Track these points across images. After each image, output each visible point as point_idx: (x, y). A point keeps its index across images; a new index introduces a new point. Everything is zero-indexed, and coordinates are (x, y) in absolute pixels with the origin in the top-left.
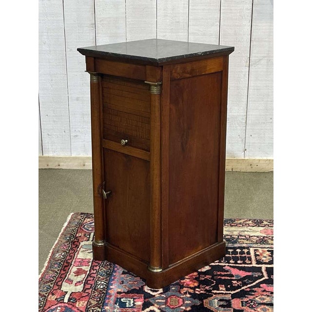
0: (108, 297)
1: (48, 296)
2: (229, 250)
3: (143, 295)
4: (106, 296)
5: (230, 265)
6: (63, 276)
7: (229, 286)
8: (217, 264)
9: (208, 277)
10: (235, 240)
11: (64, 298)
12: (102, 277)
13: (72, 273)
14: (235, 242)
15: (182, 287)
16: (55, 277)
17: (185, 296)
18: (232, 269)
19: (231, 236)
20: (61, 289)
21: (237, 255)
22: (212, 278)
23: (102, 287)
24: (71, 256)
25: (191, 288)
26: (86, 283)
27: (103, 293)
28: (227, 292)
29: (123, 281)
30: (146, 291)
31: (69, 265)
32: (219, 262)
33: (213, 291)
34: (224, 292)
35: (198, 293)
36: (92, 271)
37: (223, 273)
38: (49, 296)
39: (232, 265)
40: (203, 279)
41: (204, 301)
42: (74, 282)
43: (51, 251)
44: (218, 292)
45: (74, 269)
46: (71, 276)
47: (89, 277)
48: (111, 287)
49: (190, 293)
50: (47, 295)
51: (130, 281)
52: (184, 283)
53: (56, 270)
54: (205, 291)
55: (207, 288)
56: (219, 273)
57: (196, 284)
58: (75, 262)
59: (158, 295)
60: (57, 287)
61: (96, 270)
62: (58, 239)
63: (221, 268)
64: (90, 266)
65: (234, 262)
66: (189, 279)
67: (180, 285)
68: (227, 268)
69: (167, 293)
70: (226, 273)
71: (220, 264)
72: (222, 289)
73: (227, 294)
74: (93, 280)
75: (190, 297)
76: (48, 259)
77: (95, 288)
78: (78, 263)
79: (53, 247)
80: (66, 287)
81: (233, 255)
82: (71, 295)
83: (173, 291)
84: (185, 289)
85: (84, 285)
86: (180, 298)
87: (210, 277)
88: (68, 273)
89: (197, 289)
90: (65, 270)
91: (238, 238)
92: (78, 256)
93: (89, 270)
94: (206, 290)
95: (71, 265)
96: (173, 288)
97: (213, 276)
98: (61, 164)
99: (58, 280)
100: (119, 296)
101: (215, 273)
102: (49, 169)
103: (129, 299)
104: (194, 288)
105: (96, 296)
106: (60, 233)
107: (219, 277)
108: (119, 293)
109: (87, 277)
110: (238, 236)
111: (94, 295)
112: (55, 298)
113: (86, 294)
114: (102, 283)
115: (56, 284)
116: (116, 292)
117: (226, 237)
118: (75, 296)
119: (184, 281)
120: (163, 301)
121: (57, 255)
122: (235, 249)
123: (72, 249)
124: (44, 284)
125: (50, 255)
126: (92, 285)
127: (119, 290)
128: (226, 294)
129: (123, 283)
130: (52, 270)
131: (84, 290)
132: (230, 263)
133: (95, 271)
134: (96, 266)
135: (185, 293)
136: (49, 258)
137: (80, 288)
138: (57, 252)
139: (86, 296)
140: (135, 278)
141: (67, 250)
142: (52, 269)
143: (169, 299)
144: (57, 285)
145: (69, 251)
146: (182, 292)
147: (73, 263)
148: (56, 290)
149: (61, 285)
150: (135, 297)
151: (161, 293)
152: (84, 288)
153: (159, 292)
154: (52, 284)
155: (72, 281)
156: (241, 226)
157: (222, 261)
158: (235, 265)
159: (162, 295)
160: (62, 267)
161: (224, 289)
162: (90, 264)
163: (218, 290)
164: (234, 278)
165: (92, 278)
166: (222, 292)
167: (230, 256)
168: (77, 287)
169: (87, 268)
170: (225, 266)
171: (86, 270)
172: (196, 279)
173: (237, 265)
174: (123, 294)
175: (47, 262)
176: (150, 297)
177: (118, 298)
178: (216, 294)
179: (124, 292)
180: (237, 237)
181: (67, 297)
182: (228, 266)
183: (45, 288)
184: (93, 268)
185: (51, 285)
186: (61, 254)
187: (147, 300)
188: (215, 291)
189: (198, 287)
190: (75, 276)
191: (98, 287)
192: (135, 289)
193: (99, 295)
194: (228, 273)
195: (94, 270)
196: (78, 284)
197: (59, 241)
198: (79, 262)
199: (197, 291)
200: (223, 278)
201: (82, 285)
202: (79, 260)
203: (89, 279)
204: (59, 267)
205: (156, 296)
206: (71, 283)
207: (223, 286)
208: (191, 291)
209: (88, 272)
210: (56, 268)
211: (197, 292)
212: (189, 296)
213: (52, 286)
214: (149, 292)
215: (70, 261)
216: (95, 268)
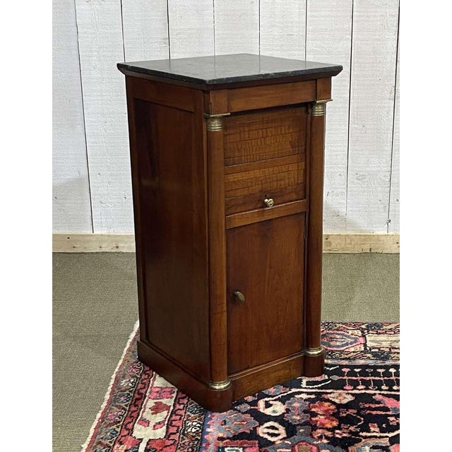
0: (204, 445)
1: (114, 445)
2: (379, 370)
3: (257, 442)
4: (201, 444)
5: (382, 392)
6: (134, 414)
7: (384, 426)
8: (363, 391)
9: (352, 412)
10: (385, 354)
11: (138, 448)
12: (193, 415)
13: (147, 410)
14: (387, 358)
15: (314, 428)
16: (123, 416)
17: (319, 442)
18: (386, 399)
19: (379, 349)
20: (133, 435)
21: (391, 378)
22: (358, 413)
23: (194, 430)
24: (145, 384)
25: (328, 430)
26: (170, 425)
27: (197, 439)
28: (382, 435)
29: (225, 421)
30: (261, 435)
31: (143, 397)
32: (365, 389)
33: (361, 434)
34: (378, 435)
35: (340, 437)
36: (178, 407)
37: (373, 406)
38: (116, 446)
39: (385, 393)
40: (344, 415)
41: (350, 449)
42: (152, 424)
43: (114, 376)
44: (369, 434)
45: (150, 403)
46: (146, 414)
47: (174, 415)
48: (208, 430)
49: (327, 438)
50: (111, 445)
51: (235, 420)
52: (317, 421)
53: (123, 405)
54: (349, 433)
55: (352, 428)
56: (367, 406)
57: (335, 424)
58: (150, 393)
59: (279, 442)
60: (126, 432)
61: (183, 404)
62: (123, 357)
63: (368, 398)
64: (174, 398)
65: (387, 388)
66: (324, 415)
67: (311, 425)
68: (378, 397)
69: (292, 438)
70: (377, 406)
71: (367, 392)
72: (374, 429)
73: (383, 437)
74: (180, 419)
75: (328, 443)
76: (110, 388)
77: (184, 431)
78: (155, 394)
79: (117, 370)
80: (139, 431)
81: (385, 378)
82: (148, 444)
83: (301, 434)
84: (318, 430)
85: (168, 428)
86: (314, 445)
87: (356, 412)
88: (142, 410)
89: (337, 431)
90: (137, 405)
91: (390, 352)
92: (155, 383)
93: (172, 405)
94: (351, 432)
95: (145, 396)
96: (301, 431)
97: (359, 410)
98: (120, 245)
99: (127, 421)
100: (221, 444)
101: (362, 405)
102: (103, 253)
103: (236, 448)
104: (332, 430)
105: (187, 444)
106: (126, 349)
107: (368, 412)
108: (221, 439)
109: (171, 416)
110: (390, 349)
111: (183, 444)
112: (125, 448)
113: (172, 442)
114: (194, 424)
115: (125, 426)
116: (216, 437)
117: (373, 350)
118: (154, 446)
119: (317, 418)
120: (287, 450)
121: (123, 383)
122: (387, 367)
123: (144, 372)
124: (107, 427)
125: (112, 382)
126: (178, 427)
127: (221, 435)
128: (380, 437)
129: (225, 424)
130: (117, 406)
131: (168, 436)
132: (383, 390)
133: (182, 406)
134: (183, 398)
135: (320, 438)
136: (111, 386)
137: (161, 433)
138: (124, 377)
139: (171, 445)
140: (243, 416)
141: (137, 374)
142: (117, 404)
143: (296, 447)
144: (125, 428)
145: (141, 375)
146: (316, 437)
147: (147, 394)
148: (125, 436)
149: (133, 429)
150: (245, 445)
151: (284, 439)
152: (167, 432)
153: (280, 437)
154: (118, 427)
155: (149, 422)
156: (393, 333)
157: (370, 388)
158: (389, 393)
159: (286, 442)
160: (132, 401)
161: (377, 430)
162: (174, 395)
163: (369, 431)
164: (390, 413)
165: (178, 417)
166: (375, 434)
167: (382, 379)
168: (156, 431)
169: (169, 402)
170: (375, 394)
171: (169, 404)
172: (334, 415)
173: (393, 393)
174: (228, 440)
175: (108, 393)
176: (268, 445)
177: (219, 448)
178: (365, 437)
179: (228, 438)
180: (388, 350)
181: (143, 446)
182: (380, 394)
183: (109, 434)
184: (179, 401)
185: (117, 430)
186: (129, 381)
187: (264, 449)
188: (364, 434)
189: (339, 428)
190: (153, 414)
191: (189, 430)
192: (244, 432)
193: (191, 444)
194: (382, 405)
195: (180, 404)
196: (158, 426)
197: (125, 360)
198: (158, 392)
199: (337, 433)
200: (374, 413)
201: (165, 428)
202: (157, 390)
203: (174, 418)
204: (127, 401)
205: (277, 443)
206: (146, 425)
207: (376, 424)
208: (329, 434)
209: (172, 408)
210: (123, 402)
211: (337, 436)
212: (325, 441)
213: (119, 430)
214: (266, 436)
215: (143, 391)
216: (181, 401)
